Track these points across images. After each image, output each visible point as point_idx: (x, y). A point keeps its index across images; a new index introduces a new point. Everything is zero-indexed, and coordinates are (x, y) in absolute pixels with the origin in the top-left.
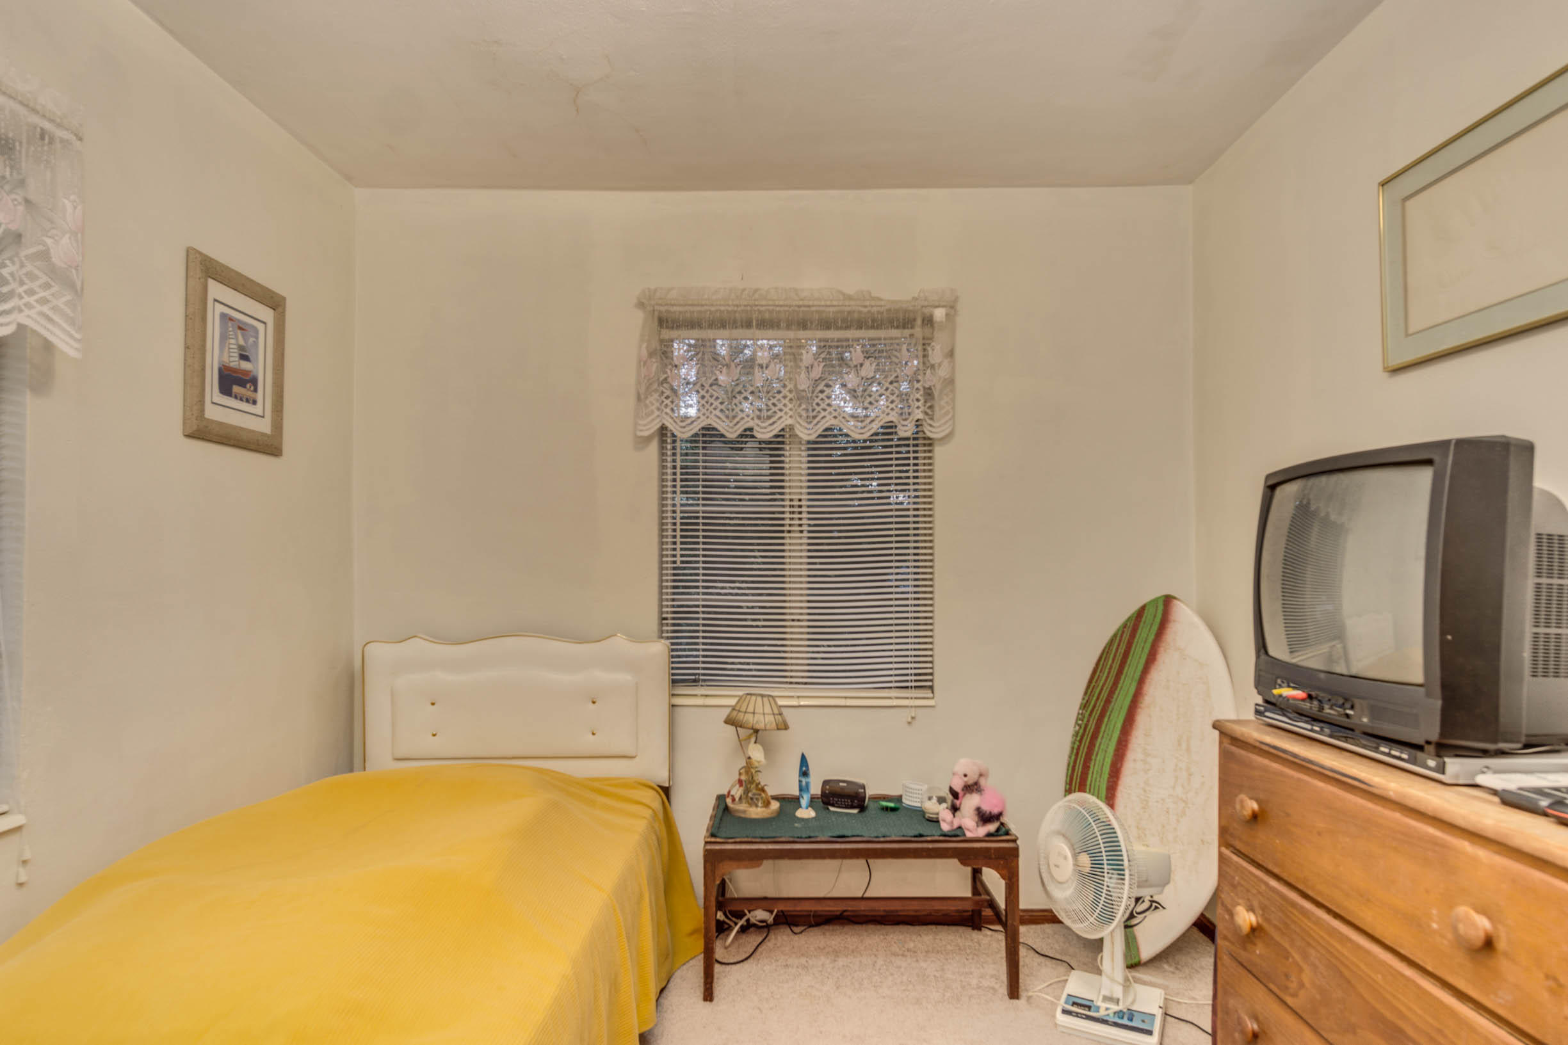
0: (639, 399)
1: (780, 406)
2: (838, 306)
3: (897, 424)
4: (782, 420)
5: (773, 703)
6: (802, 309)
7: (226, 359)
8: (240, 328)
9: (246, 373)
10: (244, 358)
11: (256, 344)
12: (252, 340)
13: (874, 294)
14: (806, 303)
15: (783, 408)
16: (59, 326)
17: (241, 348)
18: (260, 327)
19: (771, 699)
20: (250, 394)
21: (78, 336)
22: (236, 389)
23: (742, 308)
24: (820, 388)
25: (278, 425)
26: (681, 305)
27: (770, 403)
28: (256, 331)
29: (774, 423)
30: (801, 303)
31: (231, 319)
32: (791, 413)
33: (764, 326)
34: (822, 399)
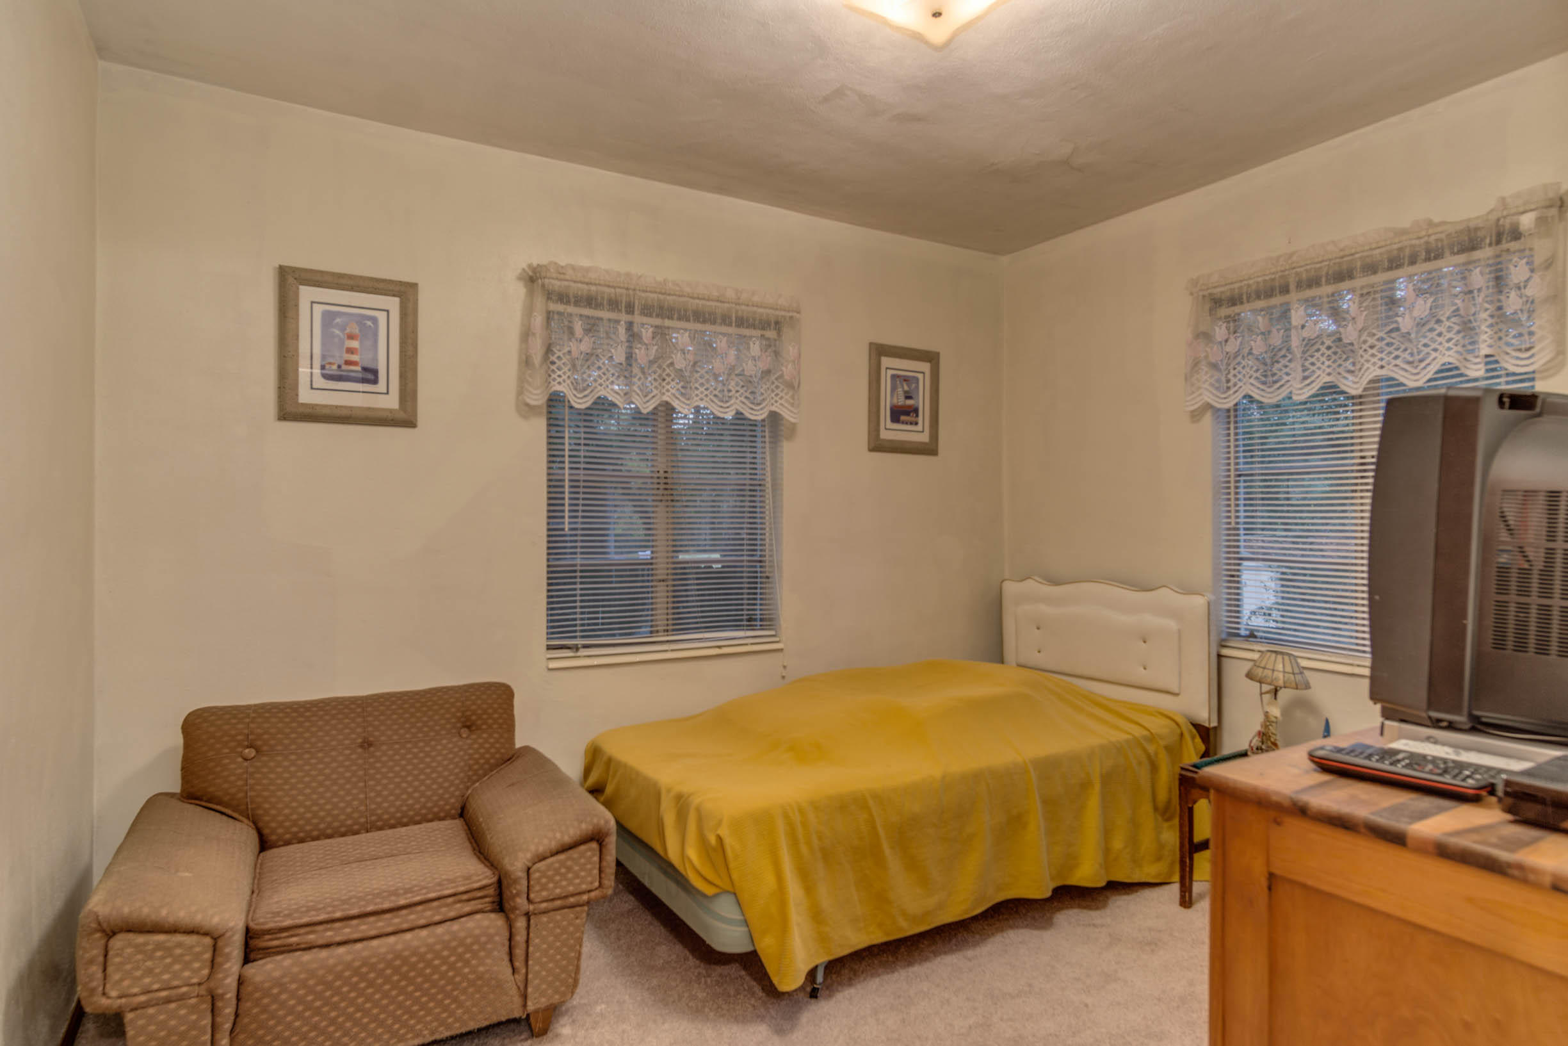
0: (1186, 379)
1: (1318, 364)
2: (1386, 245)
3: (1458, 364)
4: (1320, 378)
5: (1293, 661)
6: (1345, 259)
7: (895, 401)
8: (905, 380)
9: (910, 406)
10: (908, 397)
11: (917, 388)
12: (914, 386)
13: (1436, 220)
14: (1347, 252)
15: (1321, 366)
16: (786, 407)
17: (906, 392)
18: (920, 376)
19: (1292, 658)
20: (913, 419)
21: (795, 411)
22: (903, 418)
23: (1280, 274)
24: (1363, 338)
25: (934, 435)
26: (1222, 286)
27: (1307, 364)
28: (917, 379)
29: (1312, 382)
30: (1342, 254)
31: (898, 376)
32: (1328, 370)
33: (1301, 287)
34: (1365, 350)
